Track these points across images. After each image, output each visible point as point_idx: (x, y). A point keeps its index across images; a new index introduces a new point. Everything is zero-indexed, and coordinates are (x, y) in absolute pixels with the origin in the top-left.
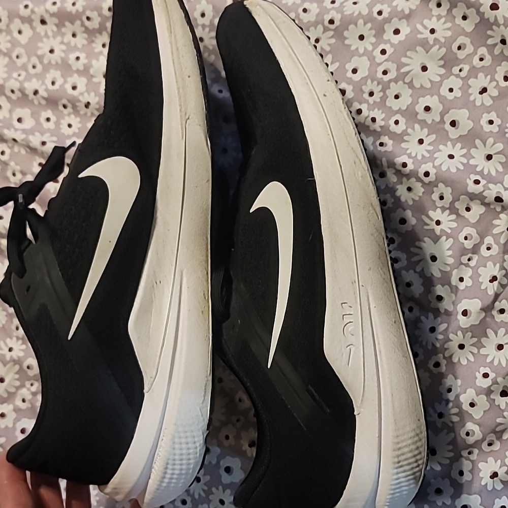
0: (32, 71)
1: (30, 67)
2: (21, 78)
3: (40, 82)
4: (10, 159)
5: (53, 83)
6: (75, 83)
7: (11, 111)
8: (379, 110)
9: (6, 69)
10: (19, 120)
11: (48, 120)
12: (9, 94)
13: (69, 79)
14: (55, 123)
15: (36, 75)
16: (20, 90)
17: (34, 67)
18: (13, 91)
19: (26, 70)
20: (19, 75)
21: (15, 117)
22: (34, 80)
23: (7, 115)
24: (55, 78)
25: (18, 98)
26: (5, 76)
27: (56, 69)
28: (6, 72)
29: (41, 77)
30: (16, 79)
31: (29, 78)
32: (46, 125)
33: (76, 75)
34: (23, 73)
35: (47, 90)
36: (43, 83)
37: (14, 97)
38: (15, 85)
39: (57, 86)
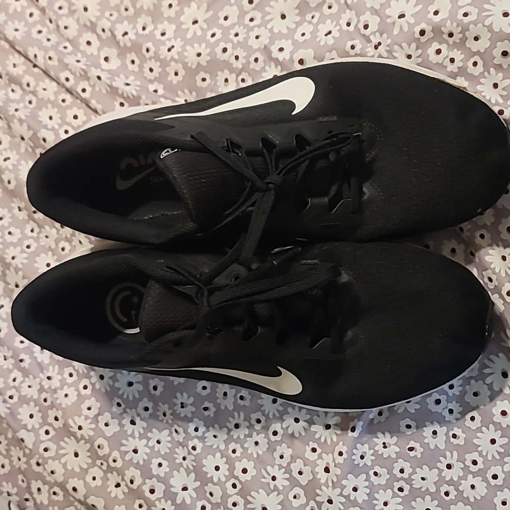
0: (124, 13)
1: (123, 9)
2: (112, 18)
3: (131, 26)
4: (91, 97)
5: (144, 29)
6: (164, 30)
7: (99, 49)
8: (458, 50)
9: (99, 7)
10: (106, 59)
11: (133, 62)
12: (100, 32)
13: (159, 26)
14: (139, 66)
15: (127, 18)
16: (110, 30)
17: (126, 10)
18: (103, 30)
19: (119, 12)
20: (111, 15)
21: (103, 56)
22: (126, 23)
23: (95, 53)
24: (145, 23)
25: (108, 38)
26: (98, 14)
27: (147, 15)
28: (99, 10)
29: (133, 20)
30: (108, 19)
31: (120, 20)
32: (131, 67)
33: (166, 22)
34: (116, 14)
35: (137, 34)
36: (134, 27)
37: (103, 36)
38: (106, 24)
39: (147, 31)
